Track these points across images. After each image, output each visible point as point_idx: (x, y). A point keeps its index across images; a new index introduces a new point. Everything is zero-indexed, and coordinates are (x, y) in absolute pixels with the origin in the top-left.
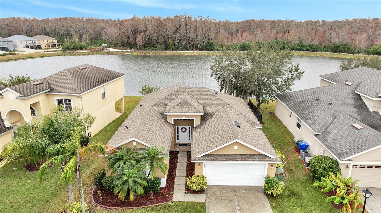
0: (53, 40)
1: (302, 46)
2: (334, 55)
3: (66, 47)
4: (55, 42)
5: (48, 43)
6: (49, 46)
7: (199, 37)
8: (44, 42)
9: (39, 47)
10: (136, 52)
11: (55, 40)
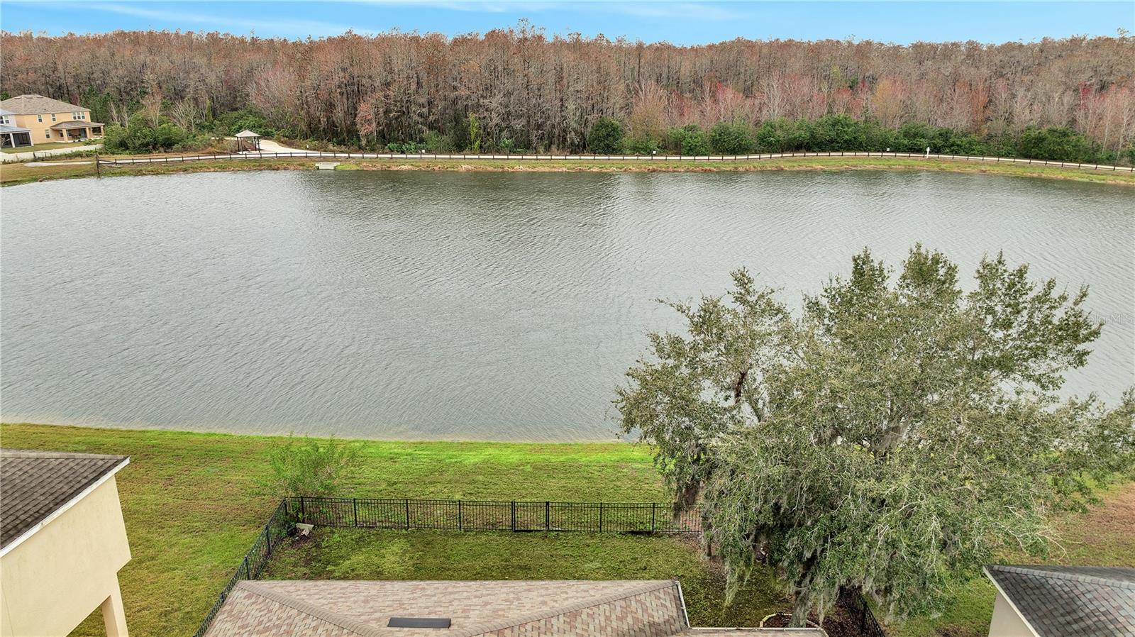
0: (74, 113)
1: (915, 135)
2: (1028, 170)
3: (116, 139)
4: (81, 119)
5: (55, 123)
6: (62, 135)
7: (571, 106)
8: (40, 120)
9: (23, 140)
10: (353, 158)
11: (83, 112)
